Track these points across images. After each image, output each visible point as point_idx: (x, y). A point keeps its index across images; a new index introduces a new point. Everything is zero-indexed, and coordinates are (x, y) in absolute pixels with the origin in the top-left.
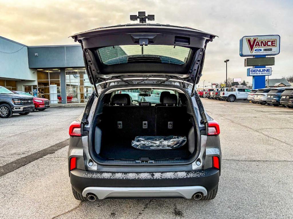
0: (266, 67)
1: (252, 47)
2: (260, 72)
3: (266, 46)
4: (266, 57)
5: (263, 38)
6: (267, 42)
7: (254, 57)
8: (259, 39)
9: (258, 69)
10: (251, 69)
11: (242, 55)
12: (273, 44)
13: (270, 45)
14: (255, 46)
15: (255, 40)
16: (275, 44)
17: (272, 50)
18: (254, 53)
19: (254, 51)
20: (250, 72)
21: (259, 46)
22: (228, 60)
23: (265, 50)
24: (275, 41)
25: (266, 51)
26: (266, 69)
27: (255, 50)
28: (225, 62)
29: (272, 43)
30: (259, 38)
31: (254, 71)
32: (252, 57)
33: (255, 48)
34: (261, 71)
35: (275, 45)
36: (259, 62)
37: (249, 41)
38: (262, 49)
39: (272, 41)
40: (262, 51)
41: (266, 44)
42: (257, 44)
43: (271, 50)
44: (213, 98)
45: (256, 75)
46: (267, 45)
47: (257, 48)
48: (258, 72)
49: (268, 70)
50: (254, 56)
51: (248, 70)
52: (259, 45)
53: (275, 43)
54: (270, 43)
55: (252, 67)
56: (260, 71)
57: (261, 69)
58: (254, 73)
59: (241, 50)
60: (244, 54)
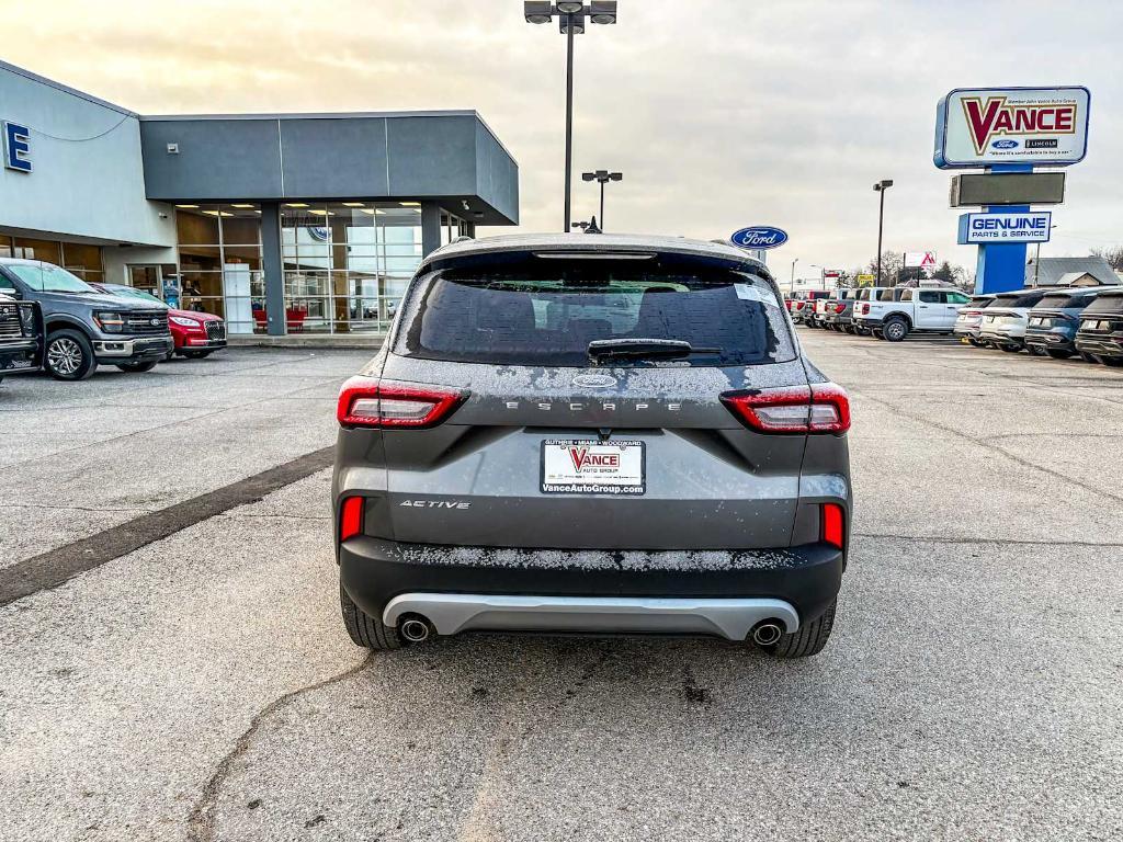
0: (1033, 208)
1: (981, 132)
2: (1008, 231)
3: (1037, 129)
4: (1035, 170)
5: (1025, 97)
6: (1042, 113)
7: (990, 171)
8: (1010, 103)
9: (1002, 217)
10: (972, 218)
11: (942, 164)
12: (1062, 123)
13: (1051, 127)
14: (995, 129)
15: (994, 106)
16: (1071, 123)
17: (1056, 146)
18: (990, 155)
19: (990, 148)
20: (972, 230)
21: (1010, 128)
22: (888, 183)
23: (1032, 144)
24: (1070, 111)
25: (1033, 150)
26: (1030, 217)
27: (995, 145)
28: (877, 188)
29: (1059, 119)
30: (1011, 96)
31: (985, 224)
32: (981, 171)
33: (993, 136)
34: (1013, 224)
35: (1069, 127)
36: (1009, 189)
37: (973, 107)
38: (1021, 139)
39: (1059, 112)
40: (1021, 147)
41: (1034, 121)
42: (1003, 120)
43: (1052, 143)
44: (825, 326)
45: (992, 239)
46: (1041, 127)
47: (1003, 137)
48: (1000, 230)
49: (1037, 223)
50: (987, 166)
51: (965, 219)
52: (1008, 125)
53: (1069, 119)
54: (1049, 120)
55: (978, 209)
56: (1007, 224)
57: (1014, 218)
58: (983, 231)
59: (941, 144)
60: (951, 157)
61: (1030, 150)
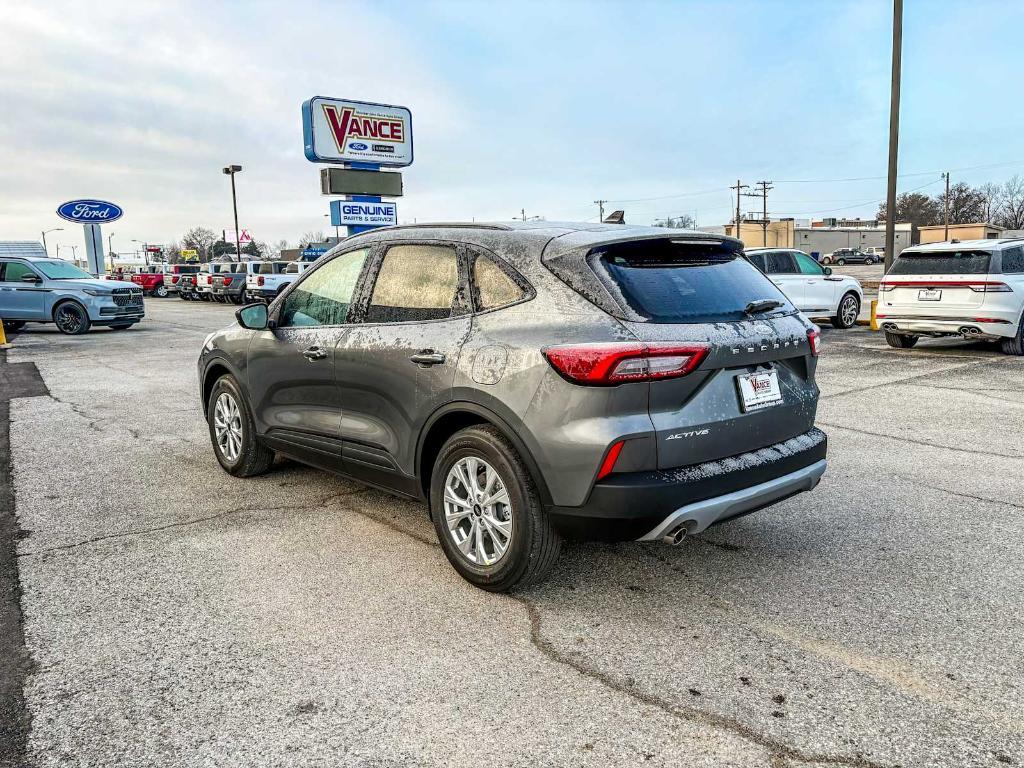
0: (383, 199)
1: (340, 135)
2: (369, 216)
3: (379, 137)
4: (382, 169)
5: (370, 110)
6: (381, 124)
7: (349, 167)
8: (358, 113)
9: (364, 205)
10: (342, 204)
11: (313, 157)
12: (396, 134)
13: (388, 136)
14: (350, 133)
15: (347, 114)
16: (401, 134)
17: (393, 152)
18: (348, 154)
19: (348, 149)
20: (343, 215)
21: (360, 134)
22: (238, 168)
23: (376, 148)
24: (399, 125)
25: (379, 153)
26: (383, 206)
27: (351, 146)
28: (227, 171)
29: (393, 131)
30: (359, 108)
31: (352, 210)
32: (342, 166)
33: (351, 139)
34: (371, 211)
35: (399, 137)
36: (365, 183)
37: (331, 113)
38: (369, 143)
39: (393, 125)
40: (369, 150)
41: (376, 131)
42: (355, 127)
43: (390, 149)
45: (356, 222)
46: (382, 136)
47: (355, 140)
48: (363, 215)
49: (388, 211)
50: (346, 163)
51: (334, 205)
52: (358, 130)
53: (399, 131)
54: (386, 130)
55: (343, 197)
56: (367, 211)
57: (371, 206)
58: (351, 215)
59: (310, 141)
60: (320, 153)
61: (374, 152)
